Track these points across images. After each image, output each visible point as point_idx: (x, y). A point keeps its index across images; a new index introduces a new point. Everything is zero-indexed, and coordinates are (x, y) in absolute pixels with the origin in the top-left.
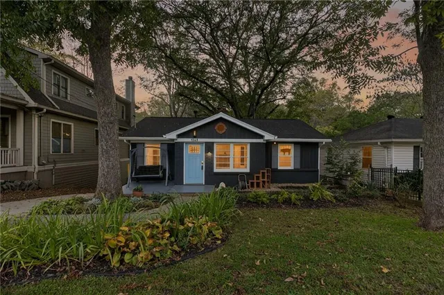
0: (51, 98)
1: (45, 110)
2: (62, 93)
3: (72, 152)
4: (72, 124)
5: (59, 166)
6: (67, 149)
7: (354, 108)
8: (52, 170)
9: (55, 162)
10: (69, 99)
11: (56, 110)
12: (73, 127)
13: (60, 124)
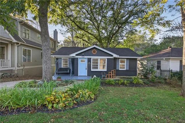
0: (23, 38)
1: (20, 44)
2: (27, 37)
3: (31, 62)
4: (31, 50)
5: (26, 67)
6: (29, 60)
7: (153, 43)
8: (23, 69)
9: (24, 66)
10: (30, 39)
11: (24, 44)
12: (31, 51)
13: (26, 49)
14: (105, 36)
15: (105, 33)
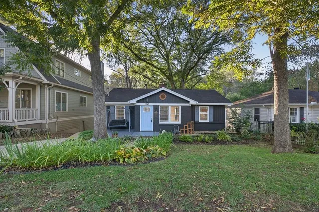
0: (56, 77)
1: (53, 85)
2: (61, 73)
3: (67, 111)
4: (67, 93)
5: (60, 120)
6: (64, 110)
7: (256, 79)
8: (56, 122)
9: (58, 118)
10: (65, 77)
11: (59, 85)
12: (67, 95)
13: (60, 93)
14: (179, 68)
15: (177, 64)
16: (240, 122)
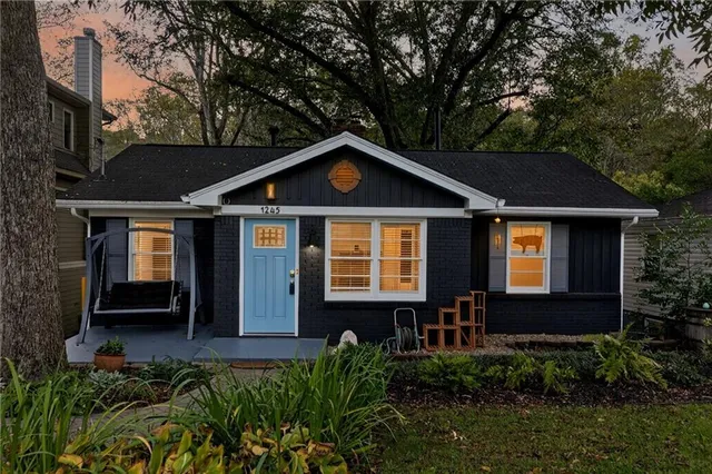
14: (416, 72)
15: (411, 56)
16: (685, 293)
